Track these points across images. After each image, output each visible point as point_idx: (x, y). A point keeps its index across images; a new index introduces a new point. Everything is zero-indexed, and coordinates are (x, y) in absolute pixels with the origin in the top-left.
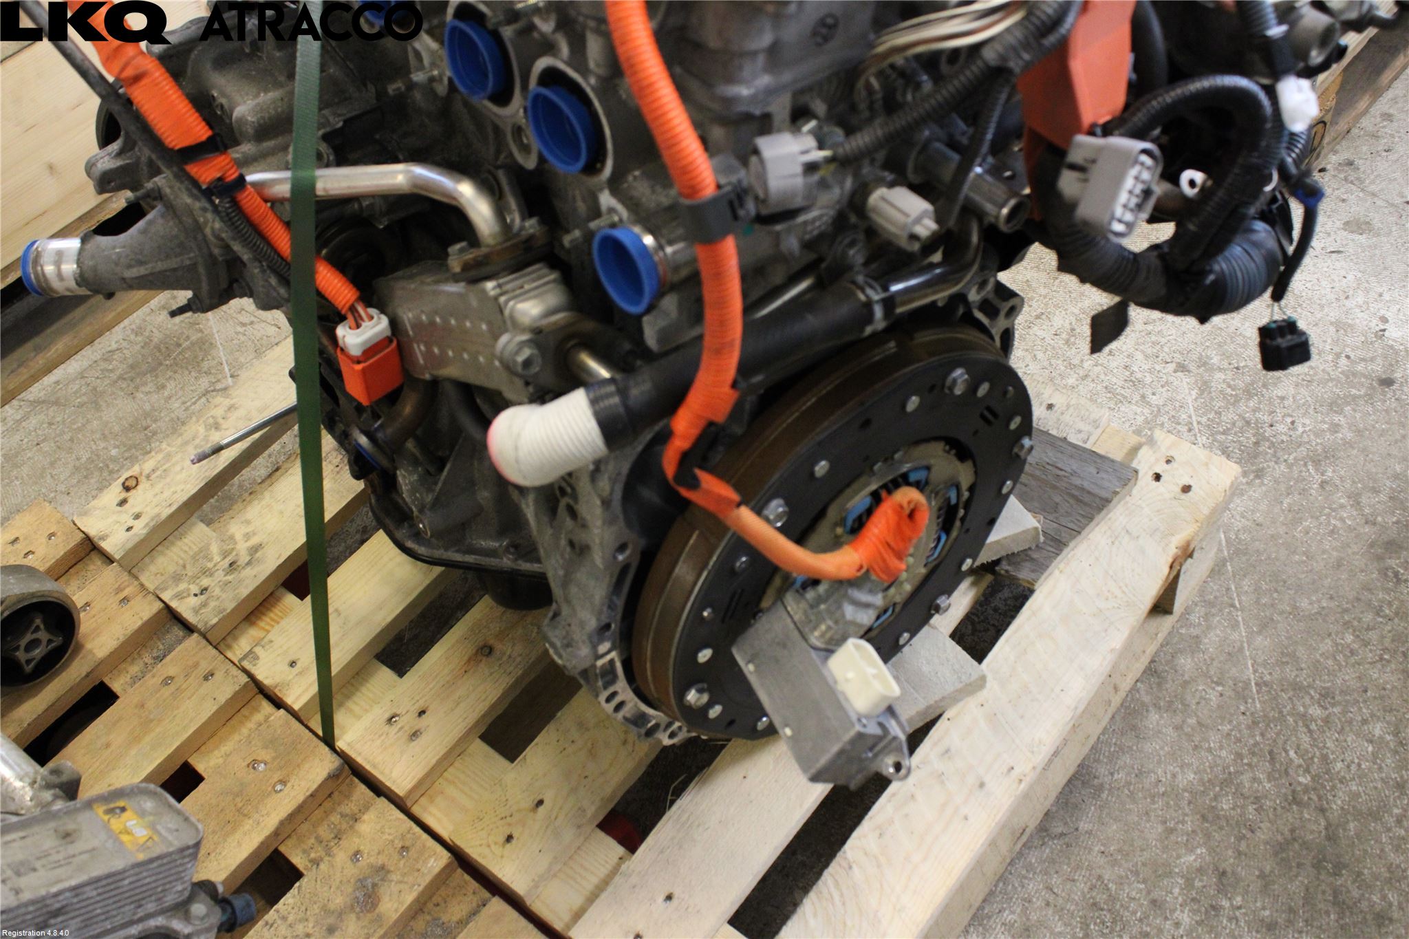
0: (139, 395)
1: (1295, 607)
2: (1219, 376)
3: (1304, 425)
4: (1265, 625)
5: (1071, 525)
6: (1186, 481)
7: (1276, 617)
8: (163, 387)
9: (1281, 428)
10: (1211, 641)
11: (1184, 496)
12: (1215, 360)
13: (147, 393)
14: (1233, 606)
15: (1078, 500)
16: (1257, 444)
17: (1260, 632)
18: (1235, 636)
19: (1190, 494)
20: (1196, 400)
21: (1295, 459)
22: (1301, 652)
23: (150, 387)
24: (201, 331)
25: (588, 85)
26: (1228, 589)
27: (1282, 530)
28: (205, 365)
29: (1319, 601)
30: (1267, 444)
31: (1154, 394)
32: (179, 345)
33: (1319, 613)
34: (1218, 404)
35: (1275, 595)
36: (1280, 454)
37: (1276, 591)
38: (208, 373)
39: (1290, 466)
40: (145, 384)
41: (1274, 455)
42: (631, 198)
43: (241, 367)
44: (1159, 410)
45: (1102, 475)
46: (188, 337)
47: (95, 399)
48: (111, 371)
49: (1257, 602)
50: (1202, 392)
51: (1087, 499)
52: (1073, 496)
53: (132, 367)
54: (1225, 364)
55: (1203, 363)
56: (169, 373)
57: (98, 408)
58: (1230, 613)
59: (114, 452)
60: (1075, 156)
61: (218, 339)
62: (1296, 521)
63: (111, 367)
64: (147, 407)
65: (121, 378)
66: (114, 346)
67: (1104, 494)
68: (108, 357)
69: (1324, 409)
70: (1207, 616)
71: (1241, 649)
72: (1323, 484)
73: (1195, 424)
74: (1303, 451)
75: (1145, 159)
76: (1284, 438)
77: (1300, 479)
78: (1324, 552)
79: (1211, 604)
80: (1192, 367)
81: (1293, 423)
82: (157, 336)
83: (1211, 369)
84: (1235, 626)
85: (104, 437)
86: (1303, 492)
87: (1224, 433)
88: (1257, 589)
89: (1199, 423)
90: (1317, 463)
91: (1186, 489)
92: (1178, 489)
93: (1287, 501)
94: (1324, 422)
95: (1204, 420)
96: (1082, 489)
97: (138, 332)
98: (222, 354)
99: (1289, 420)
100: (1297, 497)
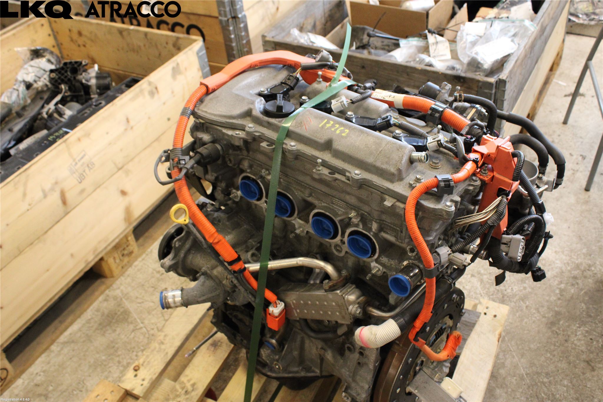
0: (107, 335)
1: (530, 348)
2: (485, 277)
3: (515, 289)
4: (522, 355)
5: (466, 333)
6: (494, 314)
7: (525, 352)
8: (115, 331)
9: (509, 291)
10: (508, 363)
11: (495, 318)
12: (482, 272)
13: (110, 334)
14: (511, 351)
15: (466, 325)
16: (503, 297)
17: (522, 358)
18: (514, 360)
19: (497, 317)
20: (480, 285)
21: (516, 300)
22: (536, 362)
23: (110, 331)
24: (123, 307)
25: (371, 235)
26: (508, 346)
27: (519, 324)
28: (130, 320)
29: (536, 345)
30: (506, 297)
31: (467, 285)
32: (116, 314)
33: (537, 349)
34: (487, 286)
35: (523, 345)
36: (511, 299)
37: (522, 343)
38: (132, 323)
39: (515, 303)
40: (107, 330)
41: (509, 300)
42: (382, 263)
43: (144, 319)
44: (470, 291)
45: (471, 316)
46: (119, 311)
47: (89, 339)
48: (92, 327)
49: (518, 348)
50: (481, 283)
51: (469, 324)
52: (464, 324)
53: (100, 324)
54: (486, 272)
55: (479, 273)
56: (116, 325)
57: (91, 342)
58: (511, 353)
59: (104, 358)
60: (504, 241)
61: (131, 310)
62: (522, 320)
63: (91, 325)
64: (111, 339)
65: (97, 329)
66: (89, 317)
67: (473, 322)
68: (88, 322)
69: (520, 282)
70: (504, 355)
71: (518, 364)
72: (527, 307)
73: (482, 294)
74: (517, 297)
75: (523, 240)
76: (511, 294)
77: (519, 307)
78: (533, 329)
79: (504, 351)
80: (476, 275)
81: (512, 289)
82: (106, 312)
83: (482, 275)
84: (513, 357)
85: (98, 353)
86: (522, 310)
87: (492, 295)
88: (517, 344)
89: (483, 293)
90: (523, 300)
91: (495, 316)
92: (492, 317)
93: (517, 314)
94: (521, 287)
95: (485, 292)
96: (466, 321)
97: (98, 310)
98: (135, 315)
99: (510, 288)
100: (520, 313)
